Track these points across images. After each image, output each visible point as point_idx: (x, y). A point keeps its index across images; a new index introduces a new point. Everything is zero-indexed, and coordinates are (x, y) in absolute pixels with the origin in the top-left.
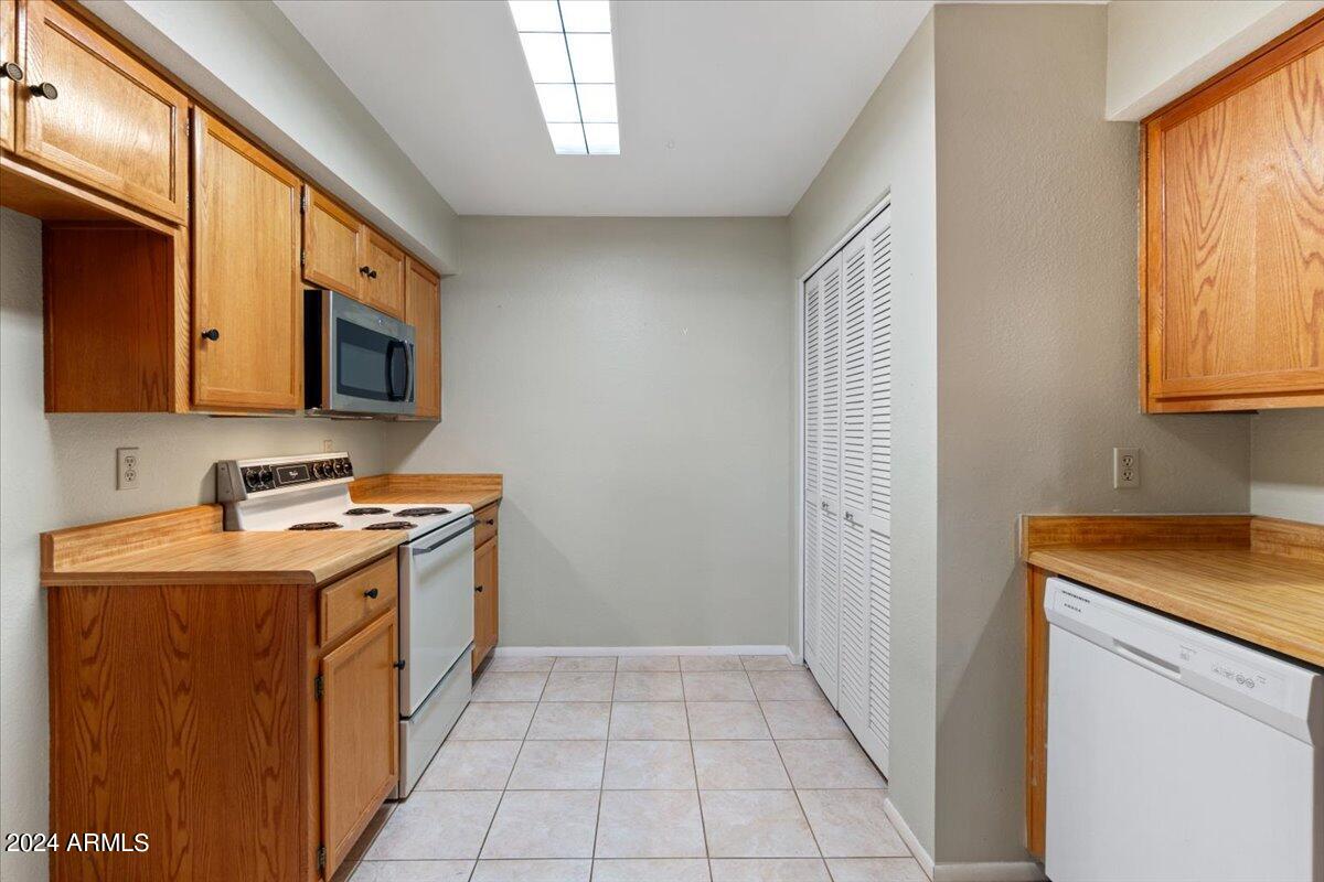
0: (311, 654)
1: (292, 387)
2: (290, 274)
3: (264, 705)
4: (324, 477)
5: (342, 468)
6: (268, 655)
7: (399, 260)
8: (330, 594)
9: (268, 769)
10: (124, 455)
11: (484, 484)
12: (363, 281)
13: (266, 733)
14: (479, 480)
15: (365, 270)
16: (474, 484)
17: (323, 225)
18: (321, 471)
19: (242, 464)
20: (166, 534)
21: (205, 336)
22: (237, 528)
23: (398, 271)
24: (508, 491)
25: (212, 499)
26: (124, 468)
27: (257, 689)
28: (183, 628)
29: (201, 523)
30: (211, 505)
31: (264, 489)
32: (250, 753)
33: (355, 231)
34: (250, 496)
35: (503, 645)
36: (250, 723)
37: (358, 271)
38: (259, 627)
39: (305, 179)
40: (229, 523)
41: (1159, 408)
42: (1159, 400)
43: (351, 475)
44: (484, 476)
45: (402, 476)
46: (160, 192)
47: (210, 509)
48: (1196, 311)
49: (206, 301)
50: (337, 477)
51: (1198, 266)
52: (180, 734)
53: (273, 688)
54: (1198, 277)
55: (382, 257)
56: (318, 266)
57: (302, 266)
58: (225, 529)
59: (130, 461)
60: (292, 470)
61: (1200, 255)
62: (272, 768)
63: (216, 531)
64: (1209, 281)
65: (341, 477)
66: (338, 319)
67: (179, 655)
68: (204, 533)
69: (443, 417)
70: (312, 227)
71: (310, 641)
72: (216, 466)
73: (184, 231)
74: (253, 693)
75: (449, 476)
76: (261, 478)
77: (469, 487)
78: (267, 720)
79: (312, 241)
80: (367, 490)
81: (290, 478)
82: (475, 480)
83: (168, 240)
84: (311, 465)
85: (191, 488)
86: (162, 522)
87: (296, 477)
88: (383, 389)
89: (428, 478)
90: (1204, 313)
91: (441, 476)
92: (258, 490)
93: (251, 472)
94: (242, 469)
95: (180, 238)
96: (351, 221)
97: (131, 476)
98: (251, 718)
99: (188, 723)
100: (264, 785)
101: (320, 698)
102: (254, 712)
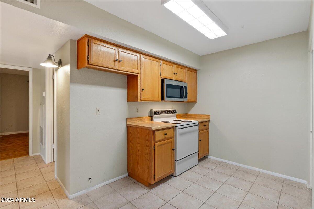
0: (153, 142)
1: (159, 97)
2: (158, 77)
4: (170, 113)
5: (174, 112)
6: (148, 141)
7: (184, 69)
8: (156, 133)
10: (137, 108)
11: (206, 117)
12: (174, 76)
14: (205, 116)
15: (174, 73)
16: (204, 117)
17: (166, 67)
18: (169, 112)
19: (154, 110)
20: (142, 120)
21: (142, 90)
22: (153, 121)
23: (184, 72)
24: (212, 119)
25: (150, 116)
26: (137, 110)
27: (146, 146)
28: (139, 134)
29: (148, 119)
30: (150, 117)
31: (158, 114)
33: (173, 66)
34: (155, 115)
35: (210, 156)
37: (173, 73)
38: (147, 136)
39: (161, 59)
40: (152, 120)
43: (176, 113)
44: (206, 115)
45: (190, 114)
46: (136, 69)
47: (149, 117)
49: (143, 84)
50: (173, 113)
53: (148, 146)
55: (180, 70)
56: (164, 75)
57: (161, 75)
58: (152, 121)
59: (138, 109)
60: (163, 111)
63: (150, 121)
65: (174, 113)
66: (167, 84)
67: (139, 138)
68: (148, 121)
69: (198, 102)
70: (163, 68)
71: (153, 140)
72: (151, 110)
73: (140, 74)
75: (199, 115)
76: (157, 113)
77: (203, 117)
79: (163, 70)
80: (181, 116)
81: (163, 113)
82: (204, 116)
83: (138, 76)
84: (167, 111)
85: (147, 113)
86: (142, 118)
87: (164, 113)
88: (179, 96)
89: (194, 115)
91: (197, 114)
92: (156, 115)
93: (155, 112)
94: (154, 111)
95: (139, 75)
96: (172, 64)
97: (138, 111)
101: (154, 150)
102: (146, 149)
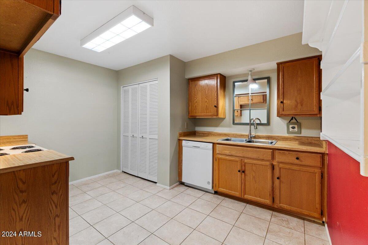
3: (55, 198)
6: (56, 183)
9: (56, 215)
13: (55, 205)
27: (52, 194)
28: (24, 183)
32: (50, 213)
36: (50, 205)
38: (53, 176)
41: (190, 117)
42: (190, 116)
48: (195, 105)
51: (195, 100)
52: (22, 217)
53: (58, 192)
54: (195, 102)
61: (195, 99)
62: (57, 214)
64: (196, 102)
67: (22, 192)
74: (51, 195)
78: (56, 202)
90: (196, 106)
98: (50, 203)
99: (26, 212)
100: (55, 220)
102: (52, 201)
